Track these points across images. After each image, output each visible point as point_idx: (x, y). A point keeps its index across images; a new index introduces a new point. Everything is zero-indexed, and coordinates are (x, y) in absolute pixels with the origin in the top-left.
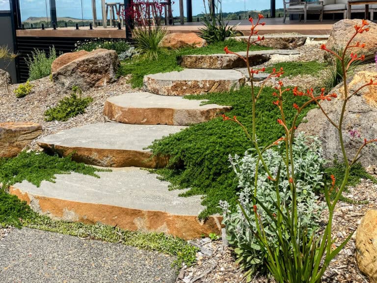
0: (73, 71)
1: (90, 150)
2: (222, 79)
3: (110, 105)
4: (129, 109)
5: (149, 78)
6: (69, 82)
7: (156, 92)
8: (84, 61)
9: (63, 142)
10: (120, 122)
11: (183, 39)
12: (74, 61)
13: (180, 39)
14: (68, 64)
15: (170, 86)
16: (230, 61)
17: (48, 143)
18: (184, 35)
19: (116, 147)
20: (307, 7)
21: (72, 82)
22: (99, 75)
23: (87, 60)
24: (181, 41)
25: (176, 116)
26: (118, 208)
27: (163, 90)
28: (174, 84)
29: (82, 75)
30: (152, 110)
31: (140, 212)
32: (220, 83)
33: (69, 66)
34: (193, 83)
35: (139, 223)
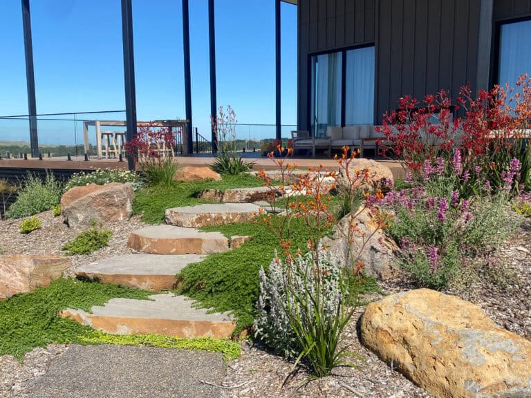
0: (89, 205)
1: (129, 277)
2: (244, 212)
3: (136, 237)
4: (159, 240)
5: (172, 212)
6: (83, 217)
7: (179, 224)
8: (99, 195)
9: (101, 270)
10: (149, 253)
11: (197, 174)
12: (90, 195)
13: (193, 173)
14: (83, 198)
15: (194, 219)
16: (249, 195)
17: (86, 272)
18: (198, 169)
19: (154, 273)
20: (316, 142)
21: (87, 217)
22: (116, 209)
23: (103, 194)
24: (195, 176)
25: (204, 245)
26: (168, 320)
27: (188, 222)
28: (199, 216)
29: (98, 209)
30: (181, 240)
31: (188, 322)
32: (243, 215)
33: (83, 200)
34: (216, 215)
35: (187, 332)
